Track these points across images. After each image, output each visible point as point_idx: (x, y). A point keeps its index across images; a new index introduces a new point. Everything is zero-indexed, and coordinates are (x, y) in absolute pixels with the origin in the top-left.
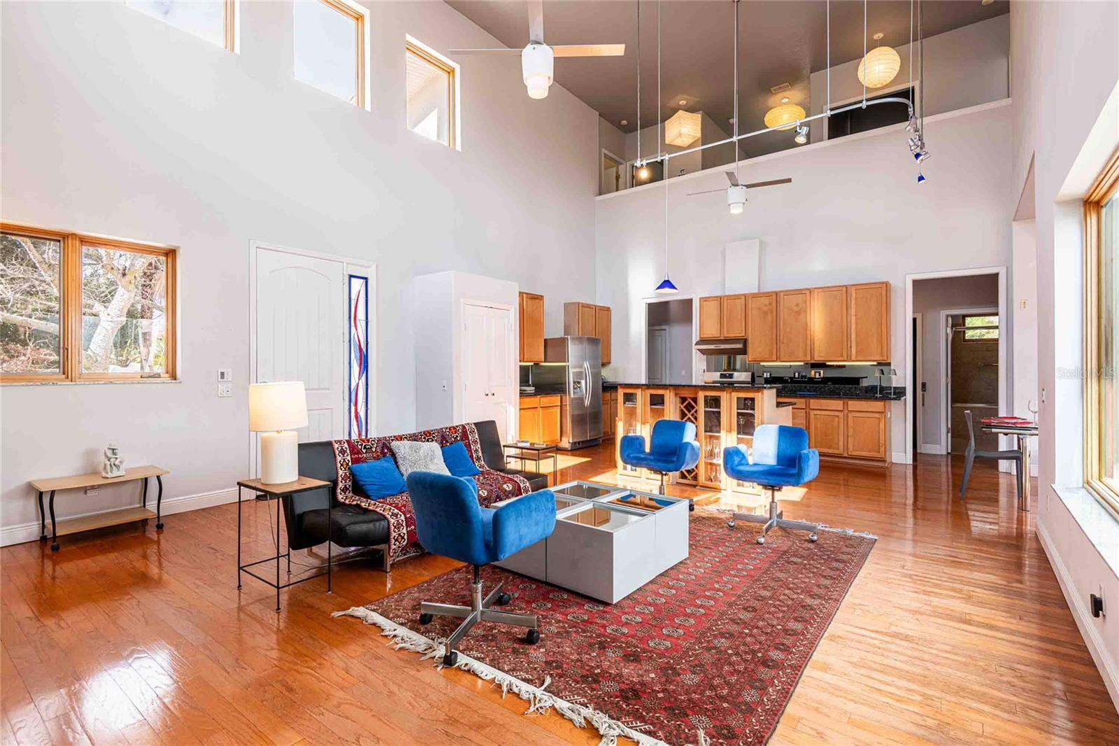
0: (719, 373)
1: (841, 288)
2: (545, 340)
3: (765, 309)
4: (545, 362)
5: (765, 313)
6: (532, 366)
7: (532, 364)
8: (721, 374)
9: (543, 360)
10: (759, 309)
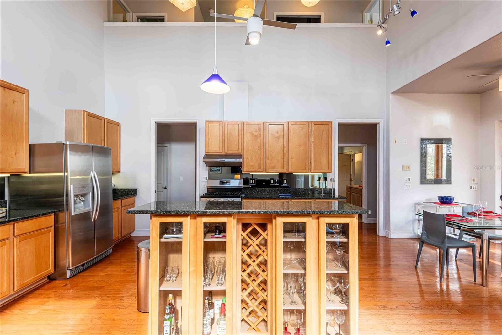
0: (219, 181)
1: (305, 123)
2: (30, 145)
3: (256, 134)
4: (30, 173)
5: (256, 136)
6: (8, 177)
7: (8, 175)
8: (220, 181)
9: (27, 170)
10: (252, 133)
